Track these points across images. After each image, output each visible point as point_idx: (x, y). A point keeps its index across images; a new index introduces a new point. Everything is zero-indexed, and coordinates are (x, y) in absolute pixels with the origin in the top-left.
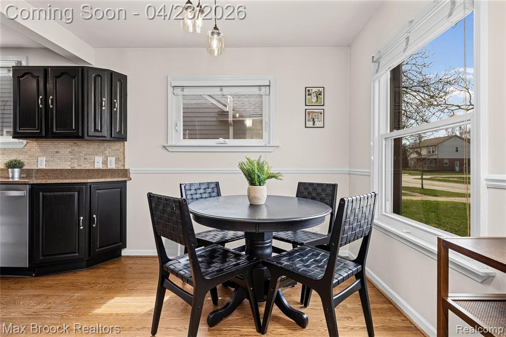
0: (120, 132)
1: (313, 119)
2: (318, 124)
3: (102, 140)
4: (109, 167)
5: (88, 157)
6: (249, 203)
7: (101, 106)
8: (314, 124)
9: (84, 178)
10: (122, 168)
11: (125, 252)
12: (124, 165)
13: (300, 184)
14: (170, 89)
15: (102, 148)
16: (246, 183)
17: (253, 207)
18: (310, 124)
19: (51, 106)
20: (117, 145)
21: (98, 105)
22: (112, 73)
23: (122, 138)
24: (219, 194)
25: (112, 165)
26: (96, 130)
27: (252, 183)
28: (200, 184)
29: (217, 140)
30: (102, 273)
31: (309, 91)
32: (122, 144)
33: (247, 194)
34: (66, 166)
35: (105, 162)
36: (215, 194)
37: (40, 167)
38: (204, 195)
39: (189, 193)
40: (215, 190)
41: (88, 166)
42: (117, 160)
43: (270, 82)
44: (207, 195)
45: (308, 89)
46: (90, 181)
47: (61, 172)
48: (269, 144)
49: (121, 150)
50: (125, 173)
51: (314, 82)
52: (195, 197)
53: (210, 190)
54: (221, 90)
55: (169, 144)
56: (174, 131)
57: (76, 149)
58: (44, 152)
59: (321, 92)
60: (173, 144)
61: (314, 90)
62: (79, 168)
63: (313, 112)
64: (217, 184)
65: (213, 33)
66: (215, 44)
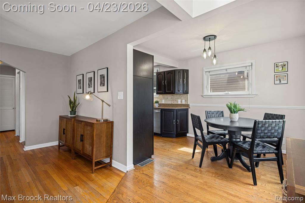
0: (186, 91)
1: (280, 80)
2: (282, 82)
3: (180, 94)
4: (183, 103)
5: (176, 100)
6: (230, 120)
7: (180, 82)
8: (280, 82)
9: (175, 107)
10: (187, 104)
11: (188, 135)
12: (187, 103)
13: (266, 114)
14: (204, 73)
15: (180, 96)
16: (229, 112)
17: (232, 122)
18: (278, 82)
19: (166, 84)
20: (185, 95)
21: (179, 82)
22: (183, 70)
23: (187, 92)
24: (223, 116)
25: (184, 103)
26: (178, 91)
27: (231, 112)
28: (214, 111)
29: (225, 92)
30: (181, 140)
31: (276, 65)
32: (187, 95)
33: (229, 116)
34: (170, 103)
35: (181, 102)
36: (221, 116)
37: (163, 103)
38: (215, 116)
39: (209, 114)
40: (221, 114)
41: (176, 103)
42: (185, 101)
43: (252, 63)
44: (217, 116)
45: (276, 64)
46: (176, 108)
47: (168, 105)
48: (252, 93)
49: (187, 97)
50: (188, 105)
51: (280, 60)
52: (211, 116)
53: (219, 114)
54: (226, 70)
55: (204, 94)
56: (206, 90)
57: (172, 97)
58: (164, 98)
59: (286, 64)
60: (206, 94)
61: (280, 64)
62: (173, 103)
63: (280, 76)
64: (222, 112)
65: (214, 58)
66: (215, 61)
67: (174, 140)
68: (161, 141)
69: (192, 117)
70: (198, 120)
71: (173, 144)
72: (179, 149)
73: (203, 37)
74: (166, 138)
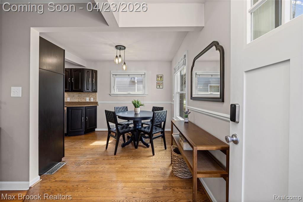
0: (95, 89)
1: (159, 85)
2: (161, 87)
3: (89, 92)
4: (91, 101)
5: (84, 98)
6: (135, 113)
7: (89, 81)
10: (95, 101)
11: (96, 130)
12: (96, 101)
13: (153, 107)
14: (112, 75)
15: (89, 95)
18: (158, 87)
19: (73, 82)
20: (94, 94)
22: (92, 70)
23: (95, 91)
24: (127, 110)
25: (92, 100)
26: (87, 89)
27: (135, 107)
28: (121, 107)
29: (128, 92)
30: (90, 135)
32: (95, 93)
34: (77, 101)
35: (90, 100)
36: (126, 110)
37: (68, 101)
38: (122, 111)
39: (117, 110)
40: (126, 109)
41: (84, 101)
42: (94, 99)
43: (145, 73)
44: (123, 111)
45: (158, 75)
46: (85, 106)
47: (75, 103)
48: (145, 93)
49: (95, 95)
50: (97, 103)
51: (160, 73)
52: (119, 111)
53: (124, 109)
54: (129, 76)
55: (111, 93)
56: (113, 89)
57: (80, 95)
58: (69, 96)
59: (162, 76)
60: (113, 93)
61: (160, 76)
62: (81, 101)
63: (159, 83)
64: (127, 107)
65: (124, 64)
66: (124, 67)
67: (83, 136)
68: (69, 140)
69: (107, 113)
70: (113, 115)
71: (83, 141)
72: (90, 144)
73: (115, 45)
74: (74, 137)
